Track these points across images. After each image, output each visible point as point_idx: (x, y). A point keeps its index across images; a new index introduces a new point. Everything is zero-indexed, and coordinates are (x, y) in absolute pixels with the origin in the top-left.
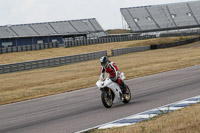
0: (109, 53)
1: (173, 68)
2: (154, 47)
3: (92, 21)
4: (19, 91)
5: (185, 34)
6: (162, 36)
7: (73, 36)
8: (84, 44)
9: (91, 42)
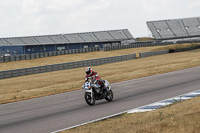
0: (138, 56)
1: (186, 68)
2: (171, 51)
3: (125, 31)
4: (69, 84)
5: (195, 41)
6: (178, 42)
7: (110, 42)
8: (118, 48)
9: (124, 47)
